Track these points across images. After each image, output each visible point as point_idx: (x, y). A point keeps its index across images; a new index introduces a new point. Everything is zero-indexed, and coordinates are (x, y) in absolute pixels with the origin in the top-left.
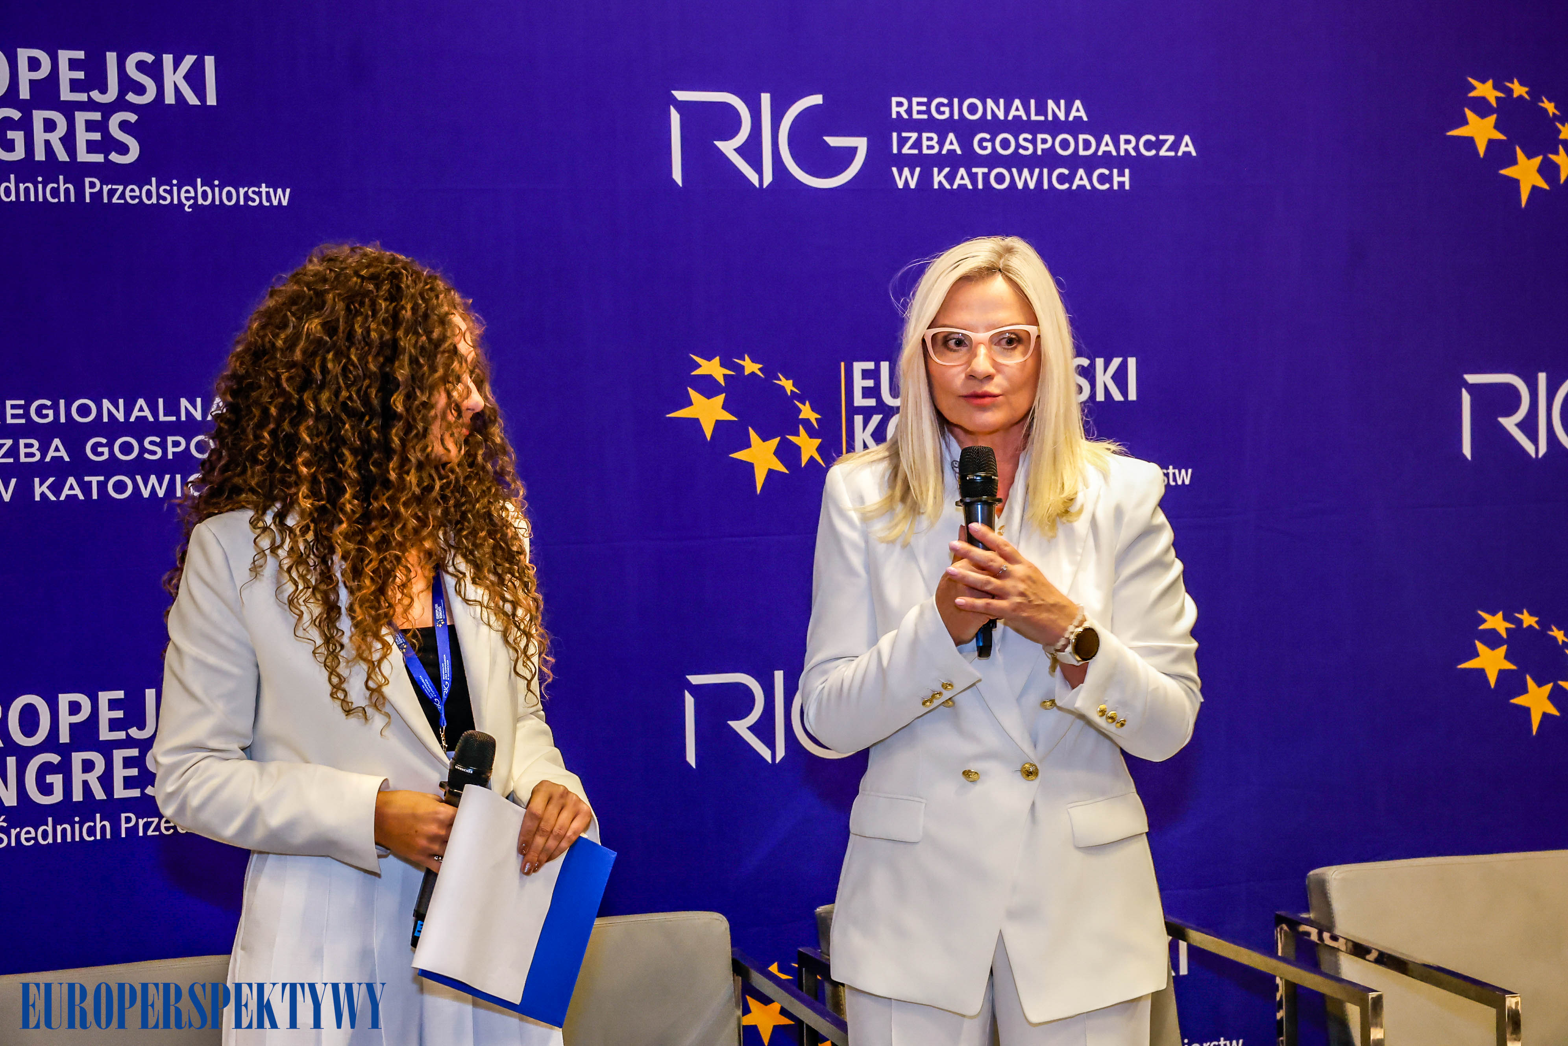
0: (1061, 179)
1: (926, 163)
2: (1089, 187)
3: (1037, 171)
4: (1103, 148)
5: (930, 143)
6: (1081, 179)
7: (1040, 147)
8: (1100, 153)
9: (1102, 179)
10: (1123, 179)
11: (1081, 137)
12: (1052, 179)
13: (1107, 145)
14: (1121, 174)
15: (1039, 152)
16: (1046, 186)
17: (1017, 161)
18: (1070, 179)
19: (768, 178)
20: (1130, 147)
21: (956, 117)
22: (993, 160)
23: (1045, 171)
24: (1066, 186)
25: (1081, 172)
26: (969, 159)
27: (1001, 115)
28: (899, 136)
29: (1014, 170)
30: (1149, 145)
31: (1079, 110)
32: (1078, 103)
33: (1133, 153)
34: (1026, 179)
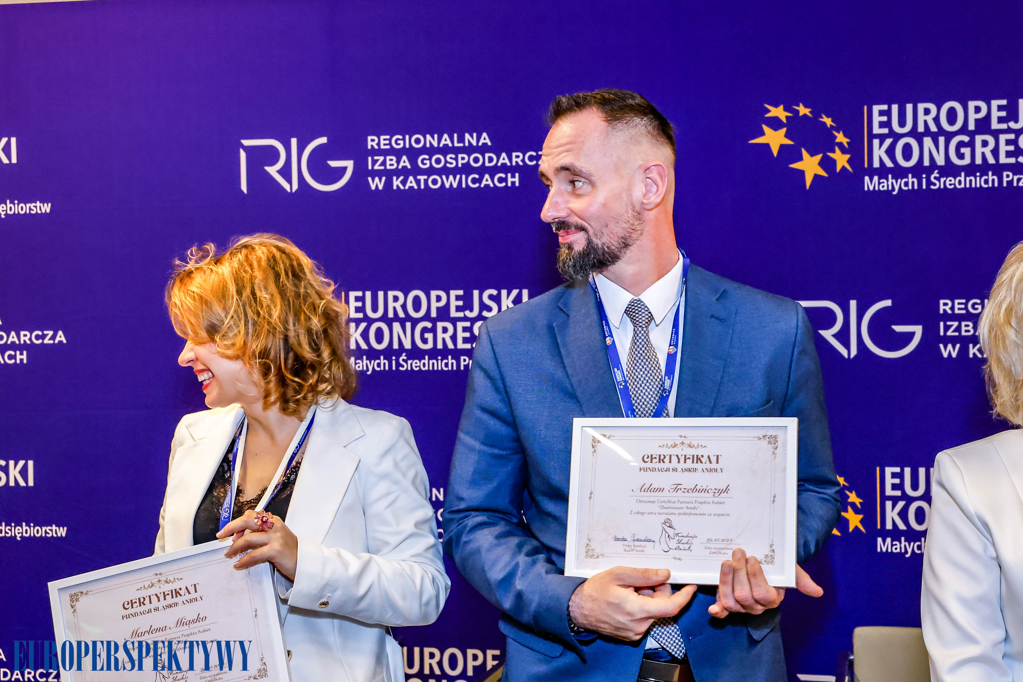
0: (474, 181)
1: (389, 174)
2: (492, 185)
3: (458, 177)
4: (501, 161)
5: (391, 163)
6: (487, 180)
7: (460, 162)
8: (499, 164)
9: (501, 180)
10: (514, 180)
11: (487, 155)
12: (468, 181)
13: (504, 159)
14: (513, 176)
15: (460, 165)
16: (464, 186)
17: (446, 171)
18: (480, 181)
19: (295, 187)
20: (519, 160)
21: (407, 146)
22: (431, 171)
23: (464, 176)
24: (477, 185)
25: (487, 176)
26: (416, 171)
27: (435, 144)
28: (372, 159)
29: (444, 177)
30: (531, 158)
31: (485, 139)
32: (485, 135)
33: (521, 164)
34: (451, 182)
